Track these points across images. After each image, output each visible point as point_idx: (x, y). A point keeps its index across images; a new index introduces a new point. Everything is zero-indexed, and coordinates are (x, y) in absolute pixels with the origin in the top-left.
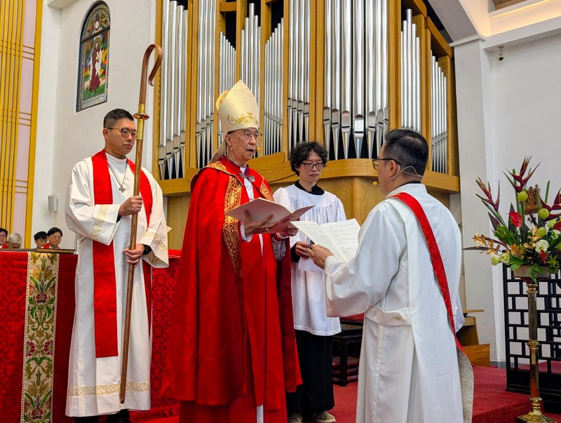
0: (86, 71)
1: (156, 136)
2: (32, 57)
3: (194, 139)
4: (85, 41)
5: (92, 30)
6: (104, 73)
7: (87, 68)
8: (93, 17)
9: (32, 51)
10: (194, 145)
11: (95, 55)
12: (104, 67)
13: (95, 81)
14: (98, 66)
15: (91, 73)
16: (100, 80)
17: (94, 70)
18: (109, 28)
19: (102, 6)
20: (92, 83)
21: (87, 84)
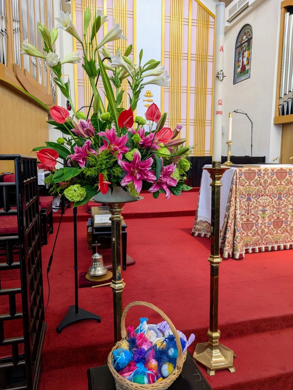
0: (238, 63)
2: (212, 60)
4: (238, 47)
5: (242, 41)
6: (248, 63)
7: (239, 61)
8: (242, 34)
11: (243, 54)
12: (248, 59)
13: (243, 68)
14: (245, 60)
15: (241, 64)
16: (246, 67)
17: (243, 62)
18: (251, 38)
19: (247, 27)
20: (241, 69)
21: (239, 70)
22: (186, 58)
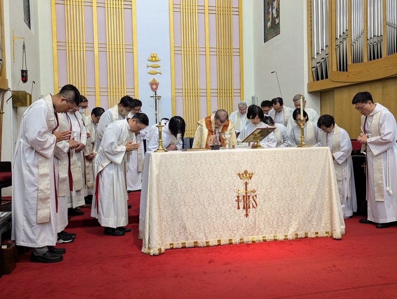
1: (310, 52)
2: (237, 13)
3: (335, 51)
6: (277, 17)
7: (268, 13)
9: (237, 10)
10: (335, 55)
11: (272, 4)
12: (277, 11)
14: (274, 11)
15: (270, 16)
16: (276, 20)
21: (269, 24)
22: (203, 11)
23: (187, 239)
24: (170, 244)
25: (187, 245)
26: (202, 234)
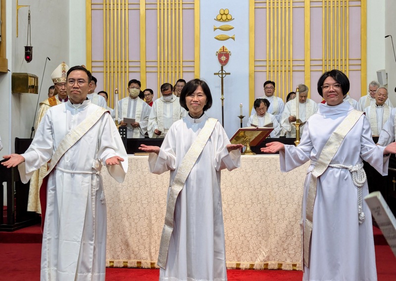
23: (129, 258)
24: (110, 262)
25: (129, 265)
26: (147, 254)
